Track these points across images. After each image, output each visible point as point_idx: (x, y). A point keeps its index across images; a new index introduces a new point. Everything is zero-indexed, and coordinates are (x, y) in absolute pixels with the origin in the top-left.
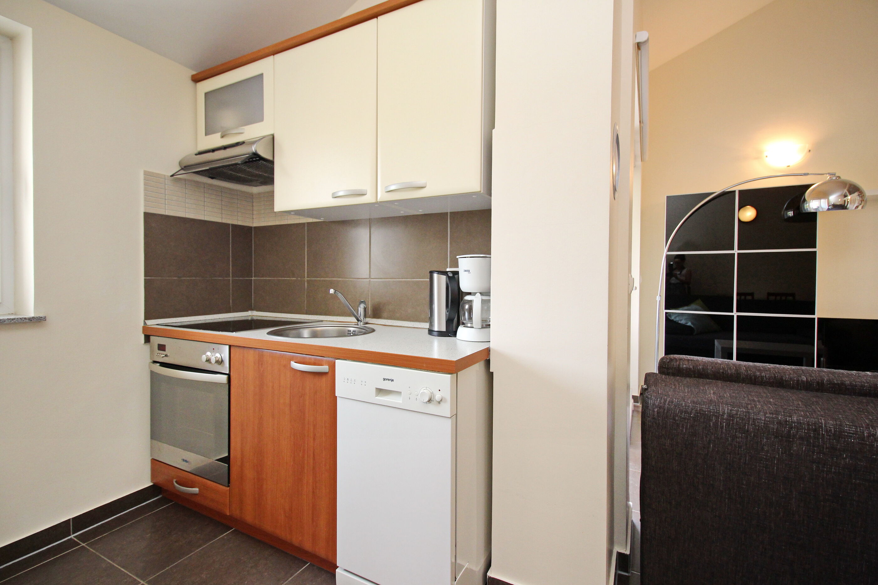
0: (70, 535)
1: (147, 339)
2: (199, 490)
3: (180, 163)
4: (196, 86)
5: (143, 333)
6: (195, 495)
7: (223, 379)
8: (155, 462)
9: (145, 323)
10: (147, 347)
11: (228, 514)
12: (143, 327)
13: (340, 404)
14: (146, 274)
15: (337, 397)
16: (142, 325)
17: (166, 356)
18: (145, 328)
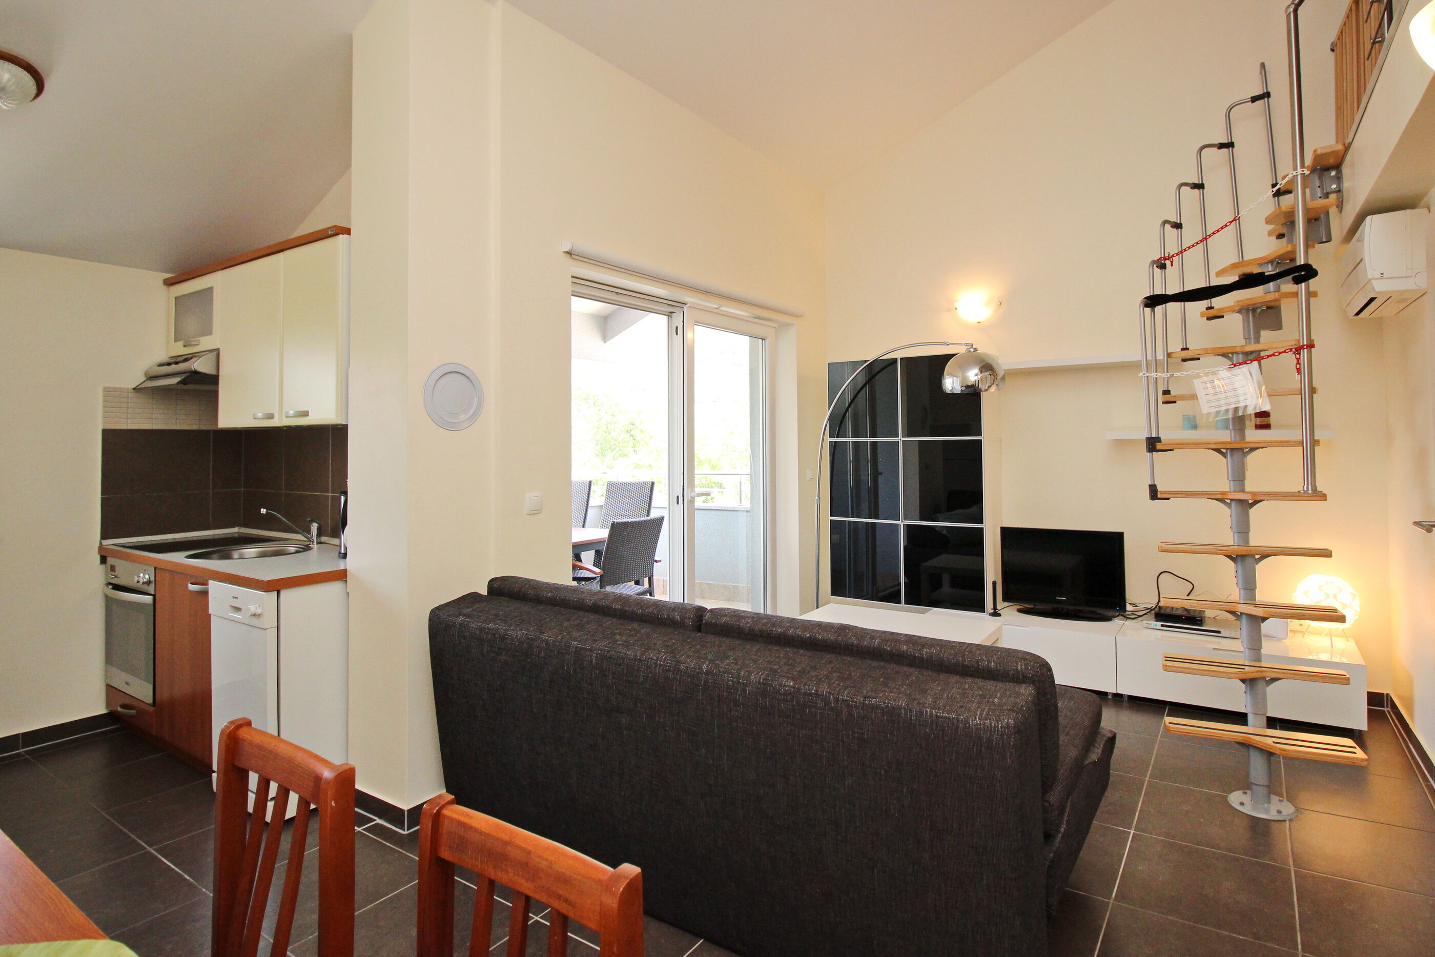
0: (19, 749)
1: (103, 560)
2: (137, 712)
3: (146, 374)
4: (169, 290)
5: (99, 553)
6: (133, 717)
7: (148, 599)
8: (110, 689)
9: (101, 543)
10: (103, 566)
11: (154, 734)
12: (99, 547)
13: (213, 620)
14: (103, 493)
15: (210, 614)
16: (98, 544)
17: (116, 577)
18: (101, 548)
